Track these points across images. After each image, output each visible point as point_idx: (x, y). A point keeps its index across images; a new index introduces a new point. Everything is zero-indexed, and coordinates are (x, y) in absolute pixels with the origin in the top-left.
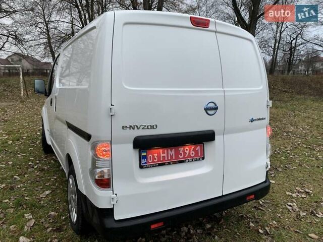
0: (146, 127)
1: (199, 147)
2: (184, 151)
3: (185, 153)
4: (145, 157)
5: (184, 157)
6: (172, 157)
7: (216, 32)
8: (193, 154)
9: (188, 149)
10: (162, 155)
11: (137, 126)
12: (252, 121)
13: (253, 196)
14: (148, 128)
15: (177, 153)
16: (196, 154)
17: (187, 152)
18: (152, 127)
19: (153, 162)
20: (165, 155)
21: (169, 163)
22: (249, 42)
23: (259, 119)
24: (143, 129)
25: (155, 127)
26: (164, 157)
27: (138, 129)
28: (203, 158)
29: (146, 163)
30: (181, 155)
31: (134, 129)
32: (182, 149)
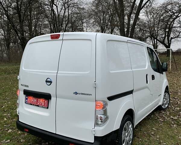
1: (46, 102)
3: (40, 102)
4: (27, 99)
5: (39, 104)
6: (35, 102)
7: (63, 40)
8: (43, 104)
9: (41, 101)
10: (32, 100)
15: (37, 101)
16: (45, 105)
17: (41, 102)
19: (29, 102)
20: (33, 100)
23: (83, 94)
26: (32, 101)
29: (27, 102)
31: (23, 86)
32: (39, 100)
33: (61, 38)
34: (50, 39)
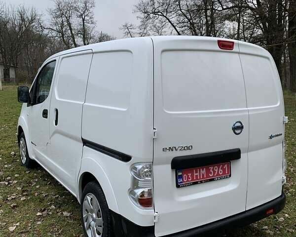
0: (183, 149)
1: (226, 165)
2: (213, 170)
3: (214, 172)
4: (181, 177)
5: (213, 176)
6: (203, 175)
7: (239, 53)
8: (221, 172)
9: (217, 170)
10: (195, 174)
11: (175, 147)
12: (271, 137)
13: (272, 211)
14: (184, 149)
15: (208, 172)
16: (224, 173)
18: (188, 148)
19: (188, 181)
20: (198, 174)
21: (201, 182)
22: (267, 60)
24: (180, 150)
25: (190, 148)
26: (197, 176)
27: (176, 150)
28: (230, 176)
29: (181, 182)
30: (211, 173)
31: (172, 150)
32: (212, 168)
33: (235, 49)
34: (217, 48)
